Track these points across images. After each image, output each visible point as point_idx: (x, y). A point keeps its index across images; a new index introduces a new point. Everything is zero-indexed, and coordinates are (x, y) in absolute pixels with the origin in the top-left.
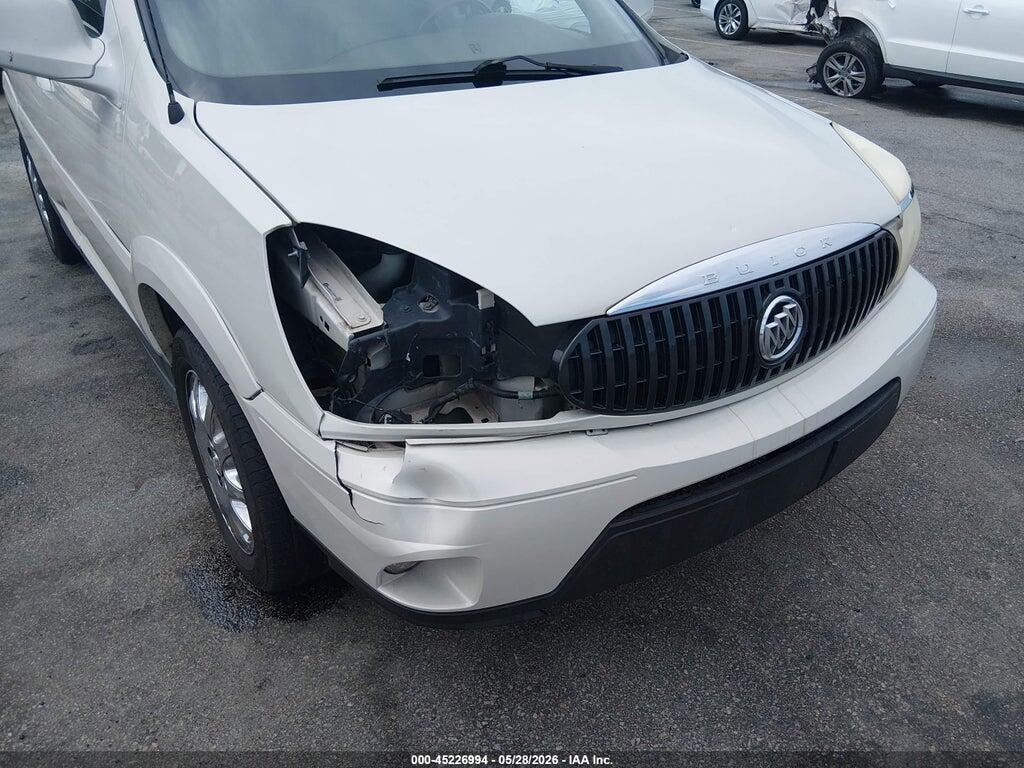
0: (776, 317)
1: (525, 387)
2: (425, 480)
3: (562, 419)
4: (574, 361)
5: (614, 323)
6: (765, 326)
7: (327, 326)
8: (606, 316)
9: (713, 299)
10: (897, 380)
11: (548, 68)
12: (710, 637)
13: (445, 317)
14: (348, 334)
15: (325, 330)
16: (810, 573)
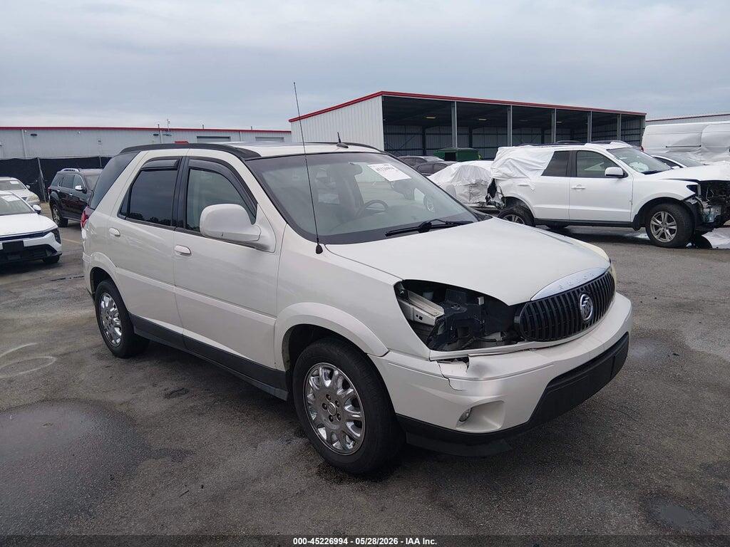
0: (584, 303)
1: (498, 337)
2: (480, 369)
3: (519, 345)
4: (524, 319)
5: (534, 303)
6: (582, 306)
7: (421, 318)
8: (531, 301)
9: (563, 294)
10: (627, 333)
11: (447, 223)
12: (580, 463)
13: (465, 310)
14: (435, 318)
15: (420, 321)
16: (610, 435)
